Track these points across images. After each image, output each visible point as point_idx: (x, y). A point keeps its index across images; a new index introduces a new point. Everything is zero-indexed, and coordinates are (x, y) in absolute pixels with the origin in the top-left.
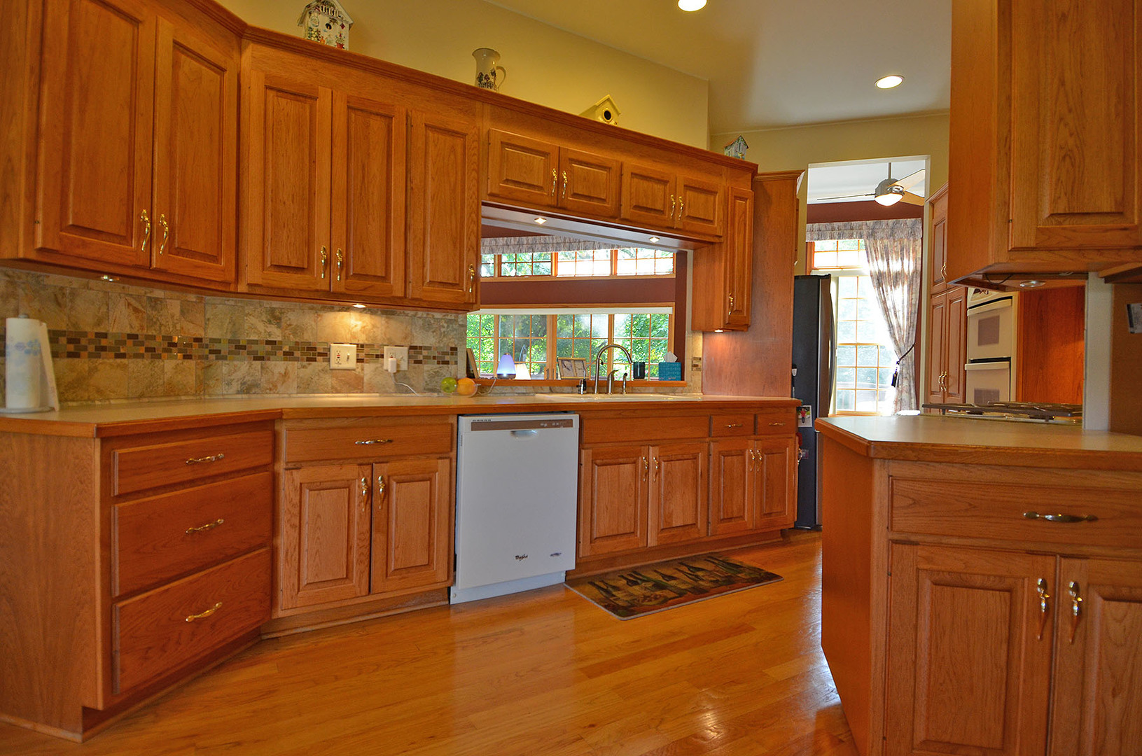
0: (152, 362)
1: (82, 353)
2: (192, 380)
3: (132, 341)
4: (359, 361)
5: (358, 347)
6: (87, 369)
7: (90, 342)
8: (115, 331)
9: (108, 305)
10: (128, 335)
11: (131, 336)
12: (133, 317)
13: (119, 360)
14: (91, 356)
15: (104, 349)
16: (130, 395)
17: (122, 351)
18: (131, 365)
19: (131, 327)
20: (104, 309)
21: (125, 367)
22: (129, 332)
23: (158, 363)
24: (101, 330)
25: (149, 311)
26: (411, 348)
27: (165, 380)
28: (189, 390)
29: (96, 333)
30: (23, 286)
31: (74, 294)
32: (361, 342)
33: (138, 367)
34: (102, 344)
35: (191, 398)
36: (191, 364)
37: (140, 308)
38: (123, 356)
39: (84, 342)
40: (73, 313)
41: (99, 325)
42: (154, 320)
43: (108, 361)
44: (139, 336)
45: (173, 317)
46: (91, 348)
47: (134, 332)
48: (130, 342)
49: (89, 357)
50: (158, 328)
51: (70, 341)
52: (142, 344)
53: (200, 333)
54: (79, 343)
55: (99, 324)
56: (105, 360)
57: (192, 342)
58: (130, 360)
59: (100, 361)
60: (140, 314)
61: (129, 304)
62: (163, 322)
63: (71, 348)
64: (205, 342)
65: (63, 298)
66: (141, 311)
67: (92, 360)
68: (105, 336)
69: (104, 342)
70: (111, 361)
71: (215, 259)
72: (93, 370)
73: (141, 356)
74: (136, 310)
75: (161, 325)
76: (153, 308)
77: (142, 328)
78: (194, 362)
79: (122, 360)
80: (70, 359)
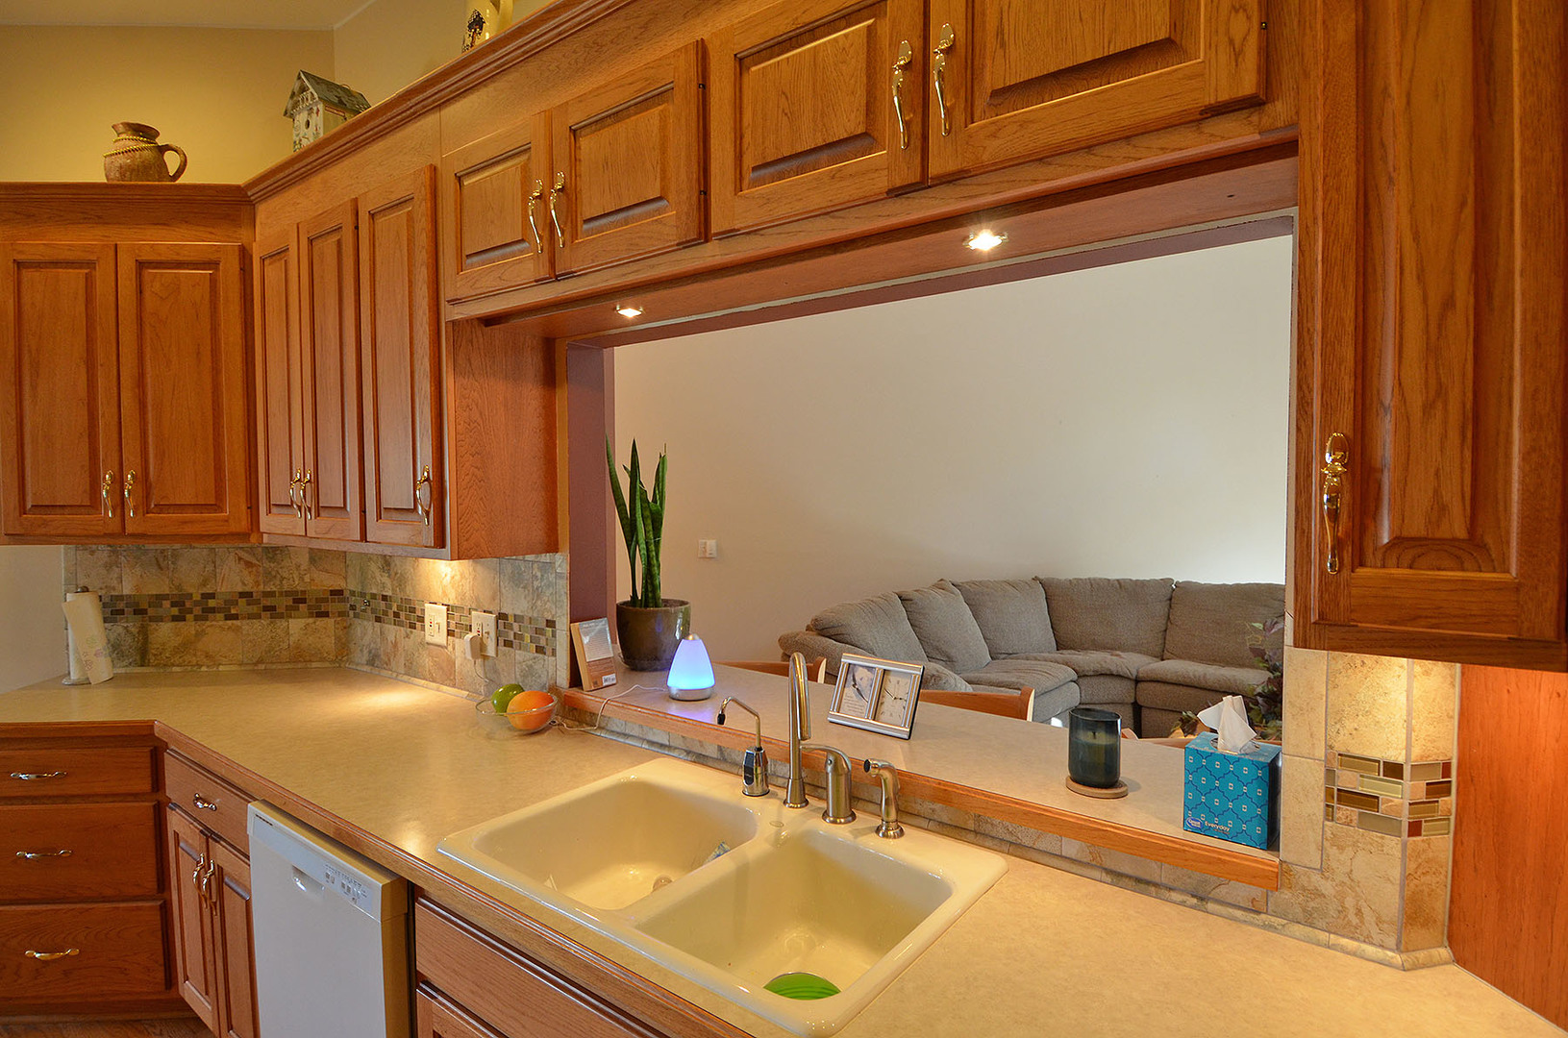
0: (272, 622)
1: (188, 616)
2: (329, 643)
3: (244, 600)
4: (450, 633)
5: (448, 610)
6: (194, 632)
7: (197, 604)
8: (223, 590)
9: (214, 562)
10: (240, 593)
11: (242, 595)
12: (246, 572)
13: (229, 622)
14: (197, 618)
15: (213, 610)
16: (245, 661)
17: (233, 612)
18: (245, 627)
19: (244, 584)
20: (210, 568)
21: (238, 629)
22: (241, 590)
23: (282, 623)
24: (208, 590)
25: (267, 564)
26: (502, 616)
27: (291, 644)
28: (326, 655)
29: (202, 594)
30: (125, 553)
31: (175, 556)
32: (451, 603)
33: (256, 630)
34: (210, 605)
35: (327, 665)
36: (330, 622)
37: (255, 561)
38: (235, 617)
39: (188, 604)
40: (176, 575)
41: (204, 586)
42: (274, 573)
43: (218, 621)
44: (254, 594)
45: (298, 567)
46: (197, 611)
47: (247, 589)
48: (242, 602)
49: (195, 620)
50: (278, 582)
51: (173, 605)
52: (258, 602)
53: (338, 583)
54: (184, 606)
55: (204, 584)
56: (214, 623)
57: (328, 595)
58: (244, 622)
59: (208, 623)
60: (254, 569)
61: (240, 559)
62: (284, 575)
63: (175, 611)
64: (347, 594)
65: (164, 560)
66: (255, 565)
67: (199, 623)
68: (212, 596)
69: (212, 603)
70: (221, 623)
71: (217, 506)
72: (199, 635)
73: (258, 617)
74: (249, 564)
75: (283, 578)
76: (272, 559)
77: (257, 584)
78: (333, 620)
79: (234, 622)
80: (173, 624)
